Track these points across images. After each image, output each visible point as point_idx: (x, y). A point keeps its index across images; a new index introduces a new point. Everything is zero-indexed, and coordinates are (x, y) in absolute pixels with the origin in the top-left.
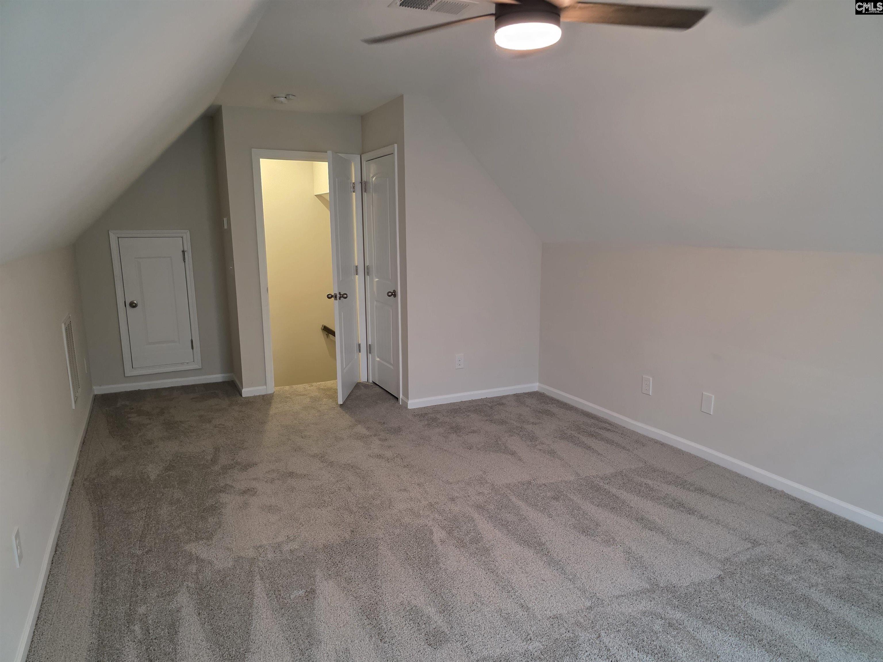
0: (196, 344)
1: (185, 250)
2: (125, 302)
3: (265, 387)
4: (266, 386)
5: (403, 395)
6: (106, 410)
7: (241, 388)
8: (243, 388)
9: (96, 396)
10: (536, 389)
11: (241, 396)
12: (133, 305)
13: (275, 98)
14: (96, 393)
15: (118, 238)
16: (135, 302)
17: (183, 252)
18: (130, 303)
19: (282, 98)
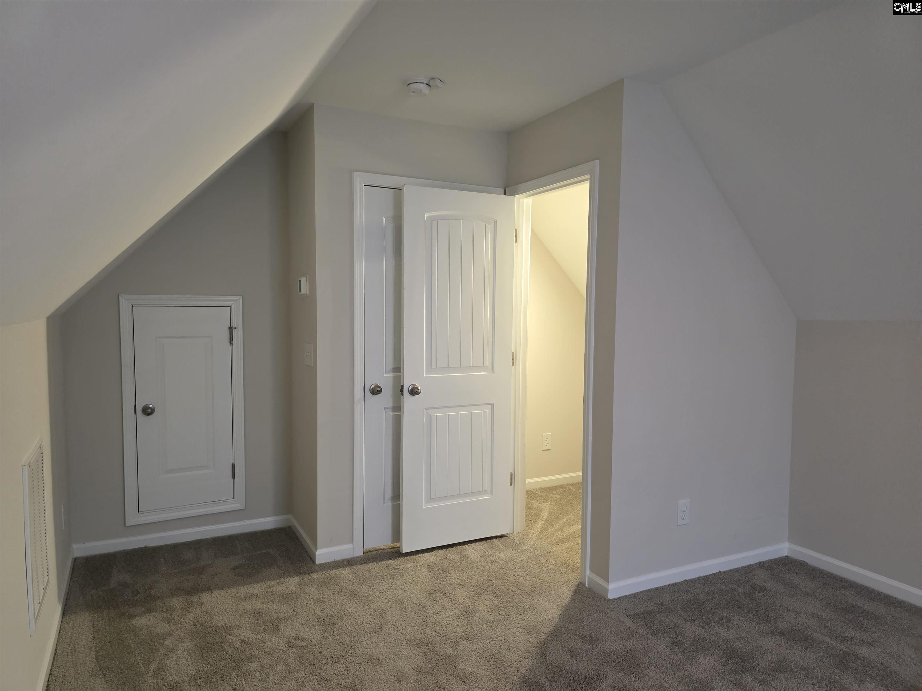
0: (240, 471)
1: (233, 326)
2: (135, 406)
3: (351, 546)
4: (353, 544)
5: (592, 570)
6: (92, 595)
7: (313, 548)
8: (317, 549)
9: (75, 560)
10: (785, 553)
11: (313, 562)
12: (148, 411)
13: (409, 85)
14: (77, 554)
15: (133, 306)
16: (151, 406)
17: (231, 329)
18: (142, 409)
19: (422, 85)
